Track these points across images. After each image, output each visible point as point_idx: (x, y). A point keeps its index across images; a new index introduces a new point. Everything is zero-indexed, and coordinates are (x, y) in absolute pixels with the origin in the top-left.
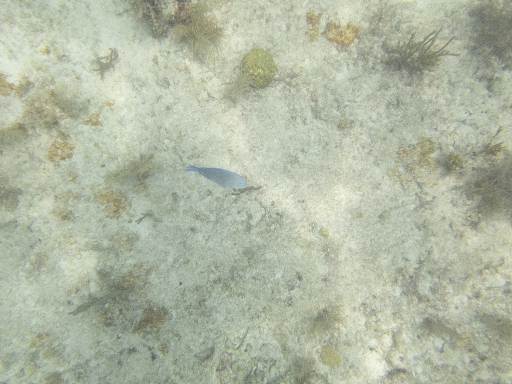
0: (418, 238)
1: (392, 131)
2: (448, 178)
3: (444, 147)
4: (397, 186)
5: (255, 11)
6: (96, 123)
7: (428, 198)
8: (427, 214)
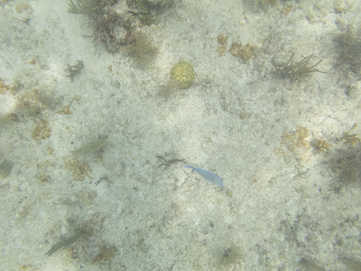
0: (297, 199)
1: (278, 121)
2: (318, 155)
3: (315, 134)
4: (282, 161)
5: (181, 35)
6: (68, 113)
7: (304, 170)
8: (303, 181)
